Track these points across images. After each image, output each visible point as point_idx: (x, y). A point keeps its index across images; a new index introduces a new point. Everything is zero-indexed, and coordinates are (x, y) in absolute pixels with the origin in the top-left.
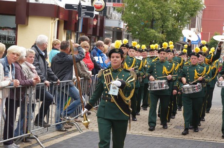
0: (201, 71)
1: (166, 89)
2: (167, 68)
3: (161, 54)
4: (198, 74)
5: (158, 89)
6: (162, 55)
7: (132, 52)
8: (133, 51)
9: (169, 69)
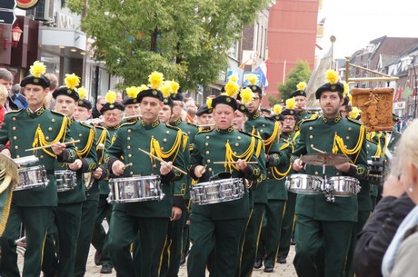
0: (241, 149)
1: (155, 201)
2: (162, 144)
3: (146, 103)
4: (235, 154)
5: (134, 200)
6: (148, 106)
7: (64, 104)
8: (68, 102)
9: (166, 146)
